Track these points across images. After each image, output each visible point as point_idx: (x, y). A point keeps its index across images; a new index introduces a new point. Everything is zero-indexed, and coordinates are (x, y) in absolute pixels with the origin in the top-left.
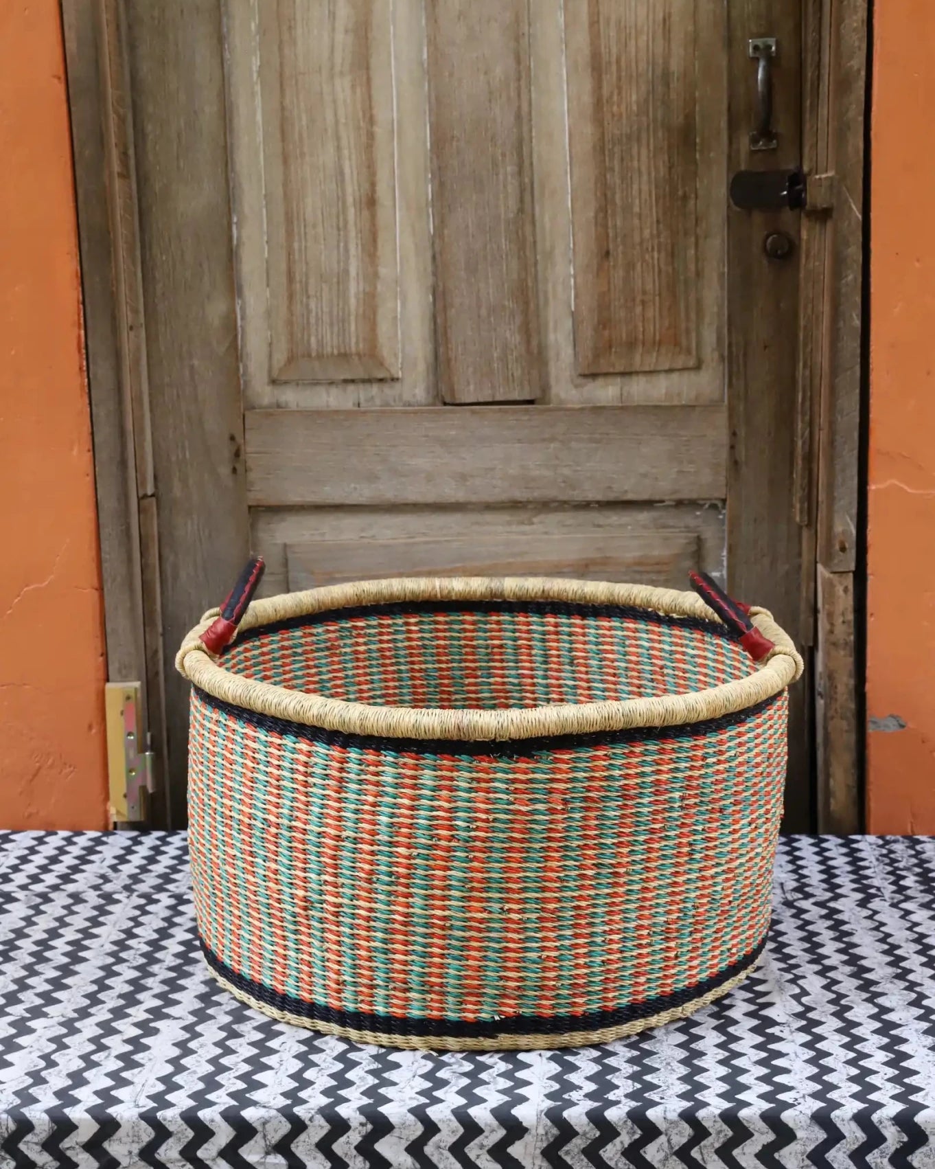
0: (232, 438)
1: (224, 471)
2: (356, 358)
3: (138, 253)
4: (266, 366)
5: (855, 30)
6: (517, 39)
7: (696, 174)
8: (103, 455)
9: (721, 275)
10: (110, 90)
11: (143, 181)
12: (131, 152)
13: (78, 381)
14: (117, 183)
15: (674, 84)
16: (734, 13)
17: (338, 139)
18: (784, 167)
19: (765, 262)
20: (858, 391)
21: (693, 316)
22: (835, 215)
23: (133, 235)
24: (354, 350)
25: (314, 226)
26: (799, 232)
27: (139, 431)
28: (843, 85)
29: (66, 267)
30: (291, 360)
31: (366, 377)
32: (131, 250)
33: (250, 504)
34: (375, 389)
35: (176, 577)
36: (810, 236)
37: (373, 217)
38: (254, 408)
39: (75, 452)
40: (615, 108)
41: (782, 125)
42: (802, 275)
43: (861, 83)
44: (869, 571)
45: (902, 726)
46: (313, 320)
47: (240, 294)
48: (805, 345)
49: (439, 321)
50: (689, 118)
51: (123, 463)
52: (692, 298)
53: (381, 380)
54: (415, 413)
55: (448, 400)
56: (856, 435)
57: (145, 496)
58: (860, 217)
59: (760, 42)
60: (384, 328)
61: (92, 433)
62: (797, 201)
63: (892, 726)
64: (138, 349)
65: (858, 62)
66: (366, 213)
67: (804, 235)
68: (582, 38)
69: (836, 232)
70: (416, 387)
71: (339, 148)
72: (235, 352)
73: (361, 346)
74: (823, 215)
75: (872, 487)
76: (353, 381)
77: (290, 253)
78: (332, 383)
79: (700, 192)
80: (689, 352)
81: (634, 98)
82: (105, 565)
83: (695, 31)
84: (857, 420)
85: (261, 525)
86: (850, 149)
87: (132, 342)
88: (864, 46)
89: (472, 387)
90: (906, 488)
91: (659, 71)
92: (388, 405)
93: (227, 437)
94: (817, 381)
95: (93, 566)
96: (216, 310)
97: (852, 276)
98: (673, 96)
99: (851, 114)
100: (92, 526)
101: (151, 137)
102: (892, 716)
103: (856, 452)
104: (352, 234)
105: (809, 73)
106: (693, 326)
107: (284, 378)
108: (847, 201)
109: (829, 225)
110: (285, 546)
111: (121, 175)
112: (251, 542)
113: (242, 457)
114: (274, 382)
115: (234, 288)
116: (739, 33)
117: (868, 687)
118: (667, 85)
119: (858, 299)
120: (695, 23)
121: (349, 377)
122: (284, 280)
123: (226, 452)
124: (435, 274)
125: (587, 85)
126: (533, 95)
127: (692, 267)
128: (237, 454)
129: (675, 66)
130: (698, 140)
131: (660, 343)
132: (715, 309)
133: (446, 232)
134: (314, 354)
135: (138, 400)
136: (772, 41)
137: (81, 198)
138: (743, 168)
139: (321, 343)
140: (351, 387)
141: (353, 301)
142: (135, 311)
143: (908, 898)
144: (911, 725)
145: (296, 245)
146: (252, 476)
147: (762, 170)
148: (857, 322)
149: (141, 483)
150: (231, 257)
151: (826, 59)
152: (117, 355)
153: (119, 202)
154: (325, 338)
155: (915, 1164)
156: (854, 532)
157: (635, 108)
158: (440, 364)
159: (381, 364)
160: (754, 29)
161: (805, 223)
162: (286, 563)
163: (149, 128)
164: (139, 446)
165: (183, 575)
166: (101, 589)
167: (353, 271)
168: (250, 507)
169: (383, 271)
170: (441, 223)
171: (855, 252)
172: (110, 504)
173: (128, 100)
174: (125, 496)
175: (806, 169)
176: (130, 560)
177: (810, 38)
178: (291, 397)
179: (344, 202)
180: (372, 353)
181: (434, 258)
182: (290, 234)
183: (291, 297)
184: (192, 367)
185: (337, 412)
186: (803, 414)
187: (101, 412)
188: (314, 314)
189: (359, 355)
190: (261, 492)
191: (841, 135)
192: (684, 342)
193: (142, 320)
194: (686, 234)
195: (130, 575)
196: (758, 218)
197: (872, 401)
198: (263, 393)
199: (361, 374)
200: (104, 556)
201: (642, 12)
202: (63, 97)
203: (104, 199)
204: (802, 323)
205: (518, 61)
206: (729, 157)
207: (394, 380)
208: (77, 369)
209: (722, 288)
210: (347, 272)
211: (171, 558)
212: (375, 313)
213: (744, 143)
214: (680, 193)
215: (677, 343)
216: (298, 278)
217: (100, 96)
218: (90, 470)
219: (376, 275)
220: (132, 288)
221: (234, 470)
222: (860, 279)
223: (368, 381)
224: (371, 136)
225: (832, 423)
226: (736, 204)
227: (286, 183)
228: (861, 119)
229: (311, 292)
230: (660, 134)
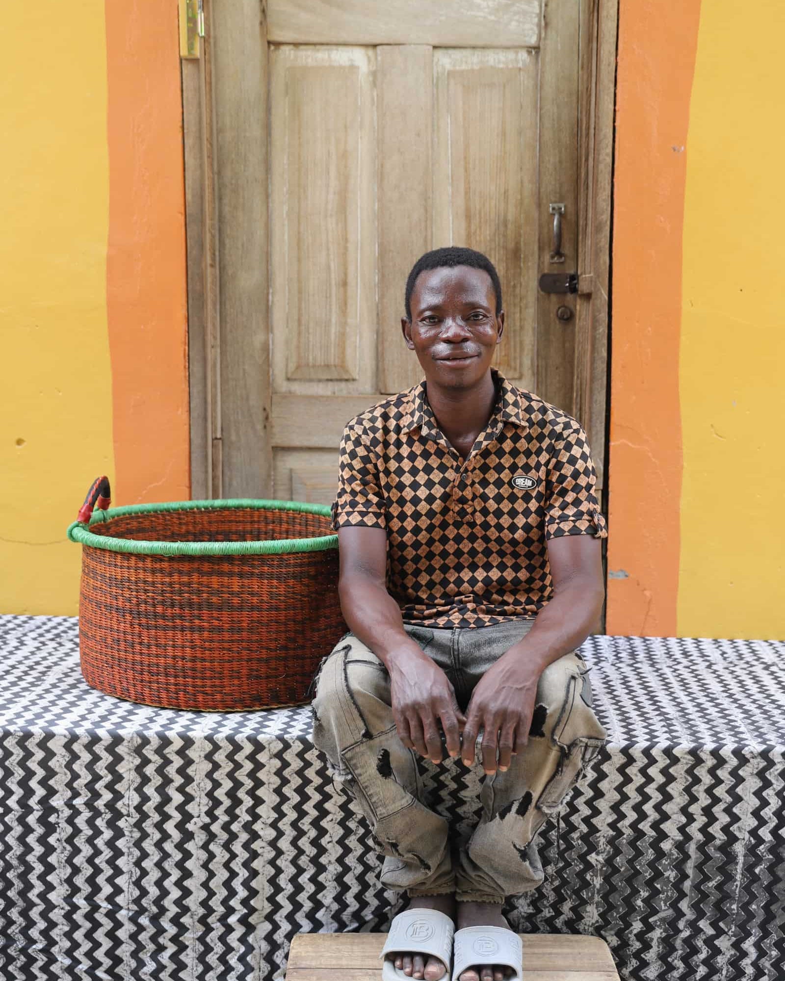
0: (265, 409)
1: (259, 427)
2: (333, 368)
3: (218, 307)
4: (284, 371)
5: (604, 200)
6: (426, 200)
7: (520, 274)
8: (195, 414)
9: (534, 329)
10: (208, 222)
11: (222, 269)
12: (217, 253)
13: (182, 374)
14: (209, 270)
15: (510, 226)
16: (542, 190)
17: (328, 249)
18: (567, 272)
19: (557, 322)
20: (604, 391)
21: (518, 350)
22: (593, 296)
23: (215, 296)
24: (332, 363)
25: (313, 295)
26: (575, 306)
27: (214, 403)
28: (598, 229)
29: (180, 313)
30: (298, 367)
31: (338, 377)
32: (214, 304)
33: (274, 445)
34: (343, 385)
35: (230, 485)
36: (581, 308)
37: (345, 292)
38: (276, 393)
39: (179, 412)
40: (478, 238)
41: (567, 249)
42: (577, 329)
43: (608, 228)
44: (610, 489)
45: (626, 576)
46: (311, 347)
47: (272, 332)
48: (578, 367)
49: (380, 349)
50: (517, 244)
51: (205, 419)
52: (518, 339)
53: (347, 380)
54: (364, 398)
55: (383, 391)
56: (604, 414)
57: (216, 439)
58: (607, 298)
59: (556, 205)
60: (349, 351)
61: (190, 403)
62: (574, 290)
63: (621, 577)
64: (216, 359)
65: (606, 217)
66: (342, 289)
67: (578, 307)
68: (461, 201)
69: (593, 305)
70: (365, 384)
71: (328, 255)
72: (268, 362)
73: (337, 360)
74: (588, 296)
75: (612, 444)
76: (331, 380)
77: (300, 309)
78: (320, 381)
79: (523, 284)
80: (515, 369)
81: (488, 232)
82: (194, 474)
83: (521, 199)
84: (605, 407)
85: (279, 457)
86: (602, 262)
87: (214, 354)
88: (609, 209)
89: (396, 385)
90: (630, 444)
91: (502, 218)
92: (350, 393)
93: (261, 409)
94: (584, 387)
95: (187, 474)
96: (259, 338)
97: (603, 329)
98: (509, 232)
99: (602, 244)
100: (187, 453)
101: (228, 246)
102: (622, 571)
103: (603, 424)
104: (334, 299)
105: (581, 222)
106: (518, 355)
107: (294, 377)
108: (599, 289)
109: (591, 302)
110: (291, 470)
111: (212, 266)
112: (272, 467)
113: (270, 419)
114: (288, 379)
115: (268, 328)
116: (544, 201)
117: (609, 554)
118: (506, 226)
119: (605, 341)
120: (521, 195)
121: (329, 377)
122: (296, 324)
123: (261, 416)
124: (378, 323)
125: (463, 224)
126: (434, 230)
127: (518, 324)
128: (267, 418)
129: (510, 217)
130: (522, 256)
131: (500, 364)
132: (530, 347)
133: (385, 300)
134: (311, 364)
135: (214, 385)
136: (562, 206)
137: (189, 276)
138: (546, 271)
139: (315, 359)
140: (330, 383)
141: (333, 337)
142: (215, 338)
143: (621, 662)
144: (631, 575)
145: (303, 305)
146: (276, 430)
147: (556, 272)
148: (605, 354)
149: (214, 431)
150: (268, 311)
151: (590, 215)
152: (205, 359)
153: (209, 280)
154: (316, 356)
155: (605, 770)
156: (602, 468)
157: (488, 238)
158: (379, 372)
159: (347, 371)
160: (553, 199)
161: (579, 301)
162: (291, 479)
163: (227, 241)
164: (214, 410)
165: (234, 483)
166: (190, 487)
167: (333, 320)
168: (273, 447)
169: (349, 320)
170: (382, 297)
171: (604, 316)
172: (197, 441)
173: (217, 226)
174: (205, 437)
175: (579, 273)
176: (206, 472)
177: (582, 205)
178: (298, 388)
179: (330, 284)
180: (343, 366)
181: (378, 314)
182: (300, 300)
183: (299, 334)
184: (244, 370)
185: (322, 397)
186: (577, 404)
187: (195, 391)
188: (311, 344)
189: (335, 366)
190: (279, 439)
191: (597, 254)
192: (513, 364)
193: (218, 343)
194: (515, 305)
195: (206, 480)
196: (554, 298)
197: (613, 397)
198: (283, 386)
199: (335, 376)
200: (193, 469)
201: (493, 188)
202: (183, 224)
203: (202, 278)
204: (576, 355)
205: (426, 211)
206: (539, 266)
207: (354, 380)
208: (182, 367)
209: (534, 334)
210: (330, 320)
211: (228, 473)
212: (344, 342)
213: (547, 258)
214: (512, 284)
215: (509, 365)
216: (303, 322)
217: (202, 222)
218: (187, 421)
219: (346, 323)
220: (214, 325)
221: (265, 427)
222: (606, 331)
223: (341, 380)
224: (346, 248)
225: (590, 408)
226: (542, 289)
227: (299, 272)
228: (607, 246)
229: (311, 331)
230: (502, 252)
